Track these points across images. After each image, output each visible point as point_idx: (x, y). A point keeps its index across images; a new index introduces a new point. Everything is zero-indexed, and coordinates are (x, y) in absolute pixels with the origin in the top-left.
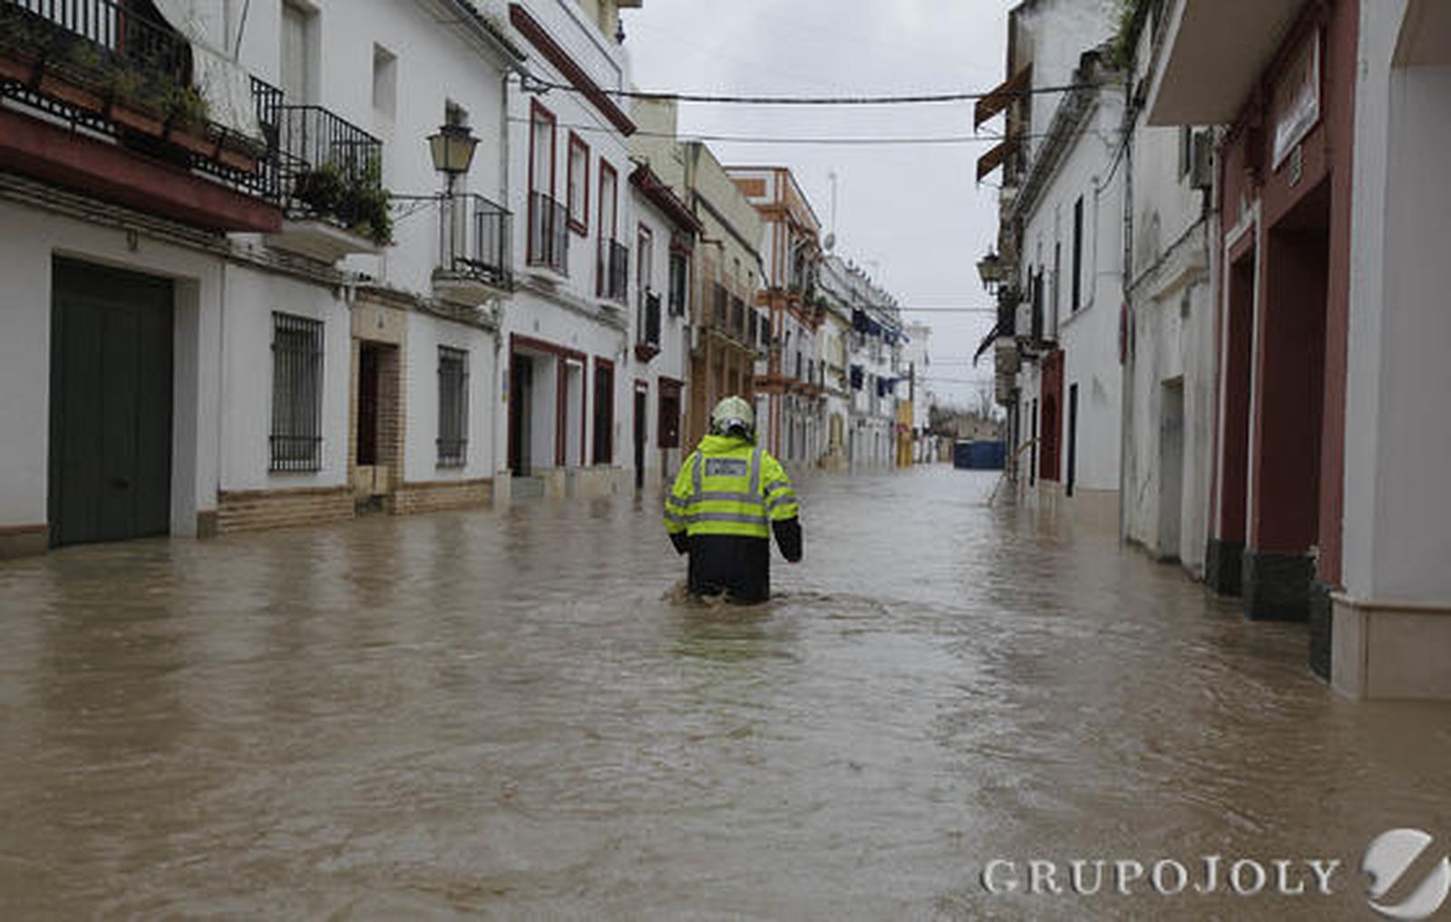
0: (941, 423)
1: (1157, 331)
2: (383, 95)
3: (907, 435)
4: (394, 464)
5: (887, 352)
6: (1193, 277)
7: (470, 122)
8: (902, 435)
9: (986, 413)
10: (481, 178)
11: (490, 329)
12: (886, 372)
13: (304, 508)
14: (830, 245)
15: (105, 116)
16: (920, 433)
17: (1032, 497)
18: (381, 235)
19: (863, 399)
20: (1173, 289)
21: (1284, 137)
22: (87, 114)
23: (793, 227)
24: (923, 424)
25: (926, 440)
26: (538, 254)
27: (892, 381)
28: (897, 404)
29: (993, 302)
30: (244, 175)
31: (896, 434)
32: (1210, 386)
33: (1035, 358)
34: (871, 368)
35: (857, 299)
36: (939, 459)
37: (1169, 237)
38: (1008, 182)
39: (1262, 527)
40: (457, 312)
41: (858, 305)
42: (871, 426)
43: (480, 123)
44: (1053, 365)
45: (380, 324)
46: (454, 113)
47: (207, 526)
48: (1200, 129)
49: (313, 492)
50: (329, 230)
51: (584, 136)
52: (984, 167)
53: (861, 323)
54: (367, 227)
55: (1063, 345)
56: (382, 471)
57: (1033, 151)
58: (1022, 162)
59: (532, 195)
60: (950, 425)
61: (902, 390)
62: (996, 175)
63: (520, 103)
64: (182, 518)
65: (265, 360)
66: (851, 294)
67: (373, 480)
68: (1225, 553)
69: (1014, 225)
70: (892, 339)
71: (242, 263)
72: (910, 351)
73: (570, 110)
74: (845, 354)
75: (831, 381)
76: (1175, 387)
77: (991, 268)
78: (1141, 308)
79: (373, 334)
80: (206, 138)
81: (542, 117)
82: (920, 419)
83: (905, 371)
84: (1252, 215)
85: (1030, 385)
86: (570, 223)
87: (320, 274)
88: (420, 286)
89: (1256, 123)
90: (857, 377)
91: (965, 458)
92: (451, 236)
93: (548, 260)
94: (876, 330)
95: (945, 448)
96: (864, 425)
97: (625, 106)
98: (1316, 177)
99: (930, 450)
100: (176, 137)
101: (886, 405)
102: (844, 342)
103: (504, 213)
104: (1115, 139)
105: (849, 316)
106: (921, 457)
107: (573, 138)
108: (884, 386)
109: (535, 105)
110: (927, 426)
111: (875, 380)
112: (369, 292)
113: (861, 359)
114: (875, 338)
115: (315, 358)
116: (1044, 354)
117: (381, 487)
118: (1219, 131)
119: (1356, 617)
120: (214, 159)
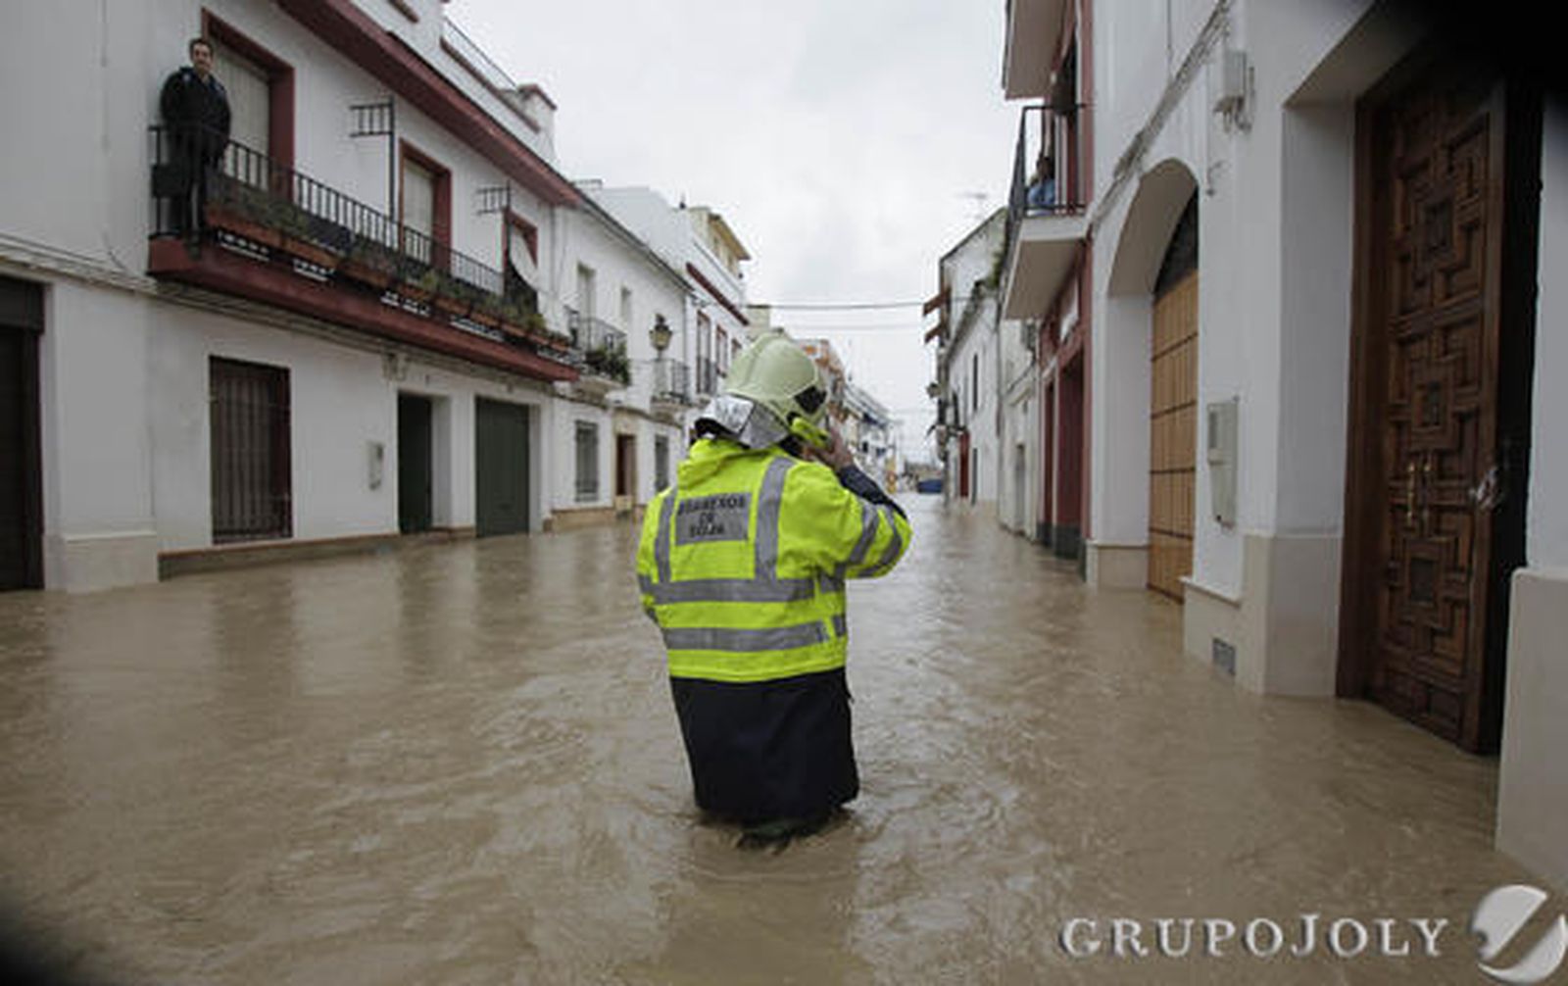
0: (910, 471)
1: (1013, 422)
2: (626, 312)
3: (892, 478)
4: (634, 494)
5: (881, 434)
6: (1029, 393)
7: (668, 322)
8: (889, 478)
9: (933, 465)
10: (674, 351)
11: (680, 427)
12: (881, 444)
13: (591, 517)
14: (850, 379)
15: (498, 328)
16: (899, 476)
17: (955, 506)
18: (627, 381)
19: (869, 459)
20: (1018, 401)
21: (1065, 329)
22: (492, 328)
23: (832, 370)
24: (901, 471)
25: (902, 480)
26: (702, 387)
27: (884, 450)
28: (887, 461)
29: (934, 407)
30: (564, 354)
31: (886, 478)
32: (1036, 446)
33: (955, 435)
34: (872, 443)
36: (909, 489)
37: (1018, 373)
38: (942, 345)
39: (1060, 518)
40: (665, 419)
41: (865, 409)
43: (672, 323)
44: (965, 439)
45: (626, 425)
46: (661, 319)
47: (547, 526)
48: (1030, 321)
49: (595, 510)
50: (603, 379)
51: (724, 328)
52: (929, 337)
53: (867, 419)
54: (620, 377)
55: (970, 427)
56: (629, 497)
57: (954, 328)
58: (948, 336)
59: (699, 359)
60: (917, 472)
61: (889, 454)
62: (935, 341)
63: (692, 313)
64: (535, 524)
65: (573, 444)
66: (862, 405)
67: (624, 503)
68: (1044, 528)
69: (944, 367)
70: (883, 427)
71: (563, 397)
72: (892, 433)
73: (716, 314)
74: (859, 436)
75: (853, 450)
76: (1021, 447)
77: (932, 390)
78: (1006, 410)
79: (624, 431)
80: (545, 338)
81: (703, 319)
82: (899, 469)
83: (890, 444)
84: (1053, 362)
85: (954, 449)
86: (718, 371)
87: (597, 401)
88: (645, 405)
89: (1053, 318)
90: (865, 447)
91: (922, 488)
92: (660, 382)
93: (708, 390)
94: (875, 423)
95: (913, 483)
97: (744, 311)
98: (1078, 346)
99: (904, 484)
100: (533, 338)
101: (881, 462)
102: (858, 429)
103: (685, 368)
104: (992, 325)
105: (860, 415)
107: (719, 329)
108: (880, 452)
109: (700, 313)
110: (903, 472)
111: (875, 449)
112: (621, 409)
113: (868, 438)
114: (875, 427)
115: (595, 441)
116: (960, 433)
117: (629, 506)
118: (1038, 324)
119: (1096, 551)
120: (549, 347)
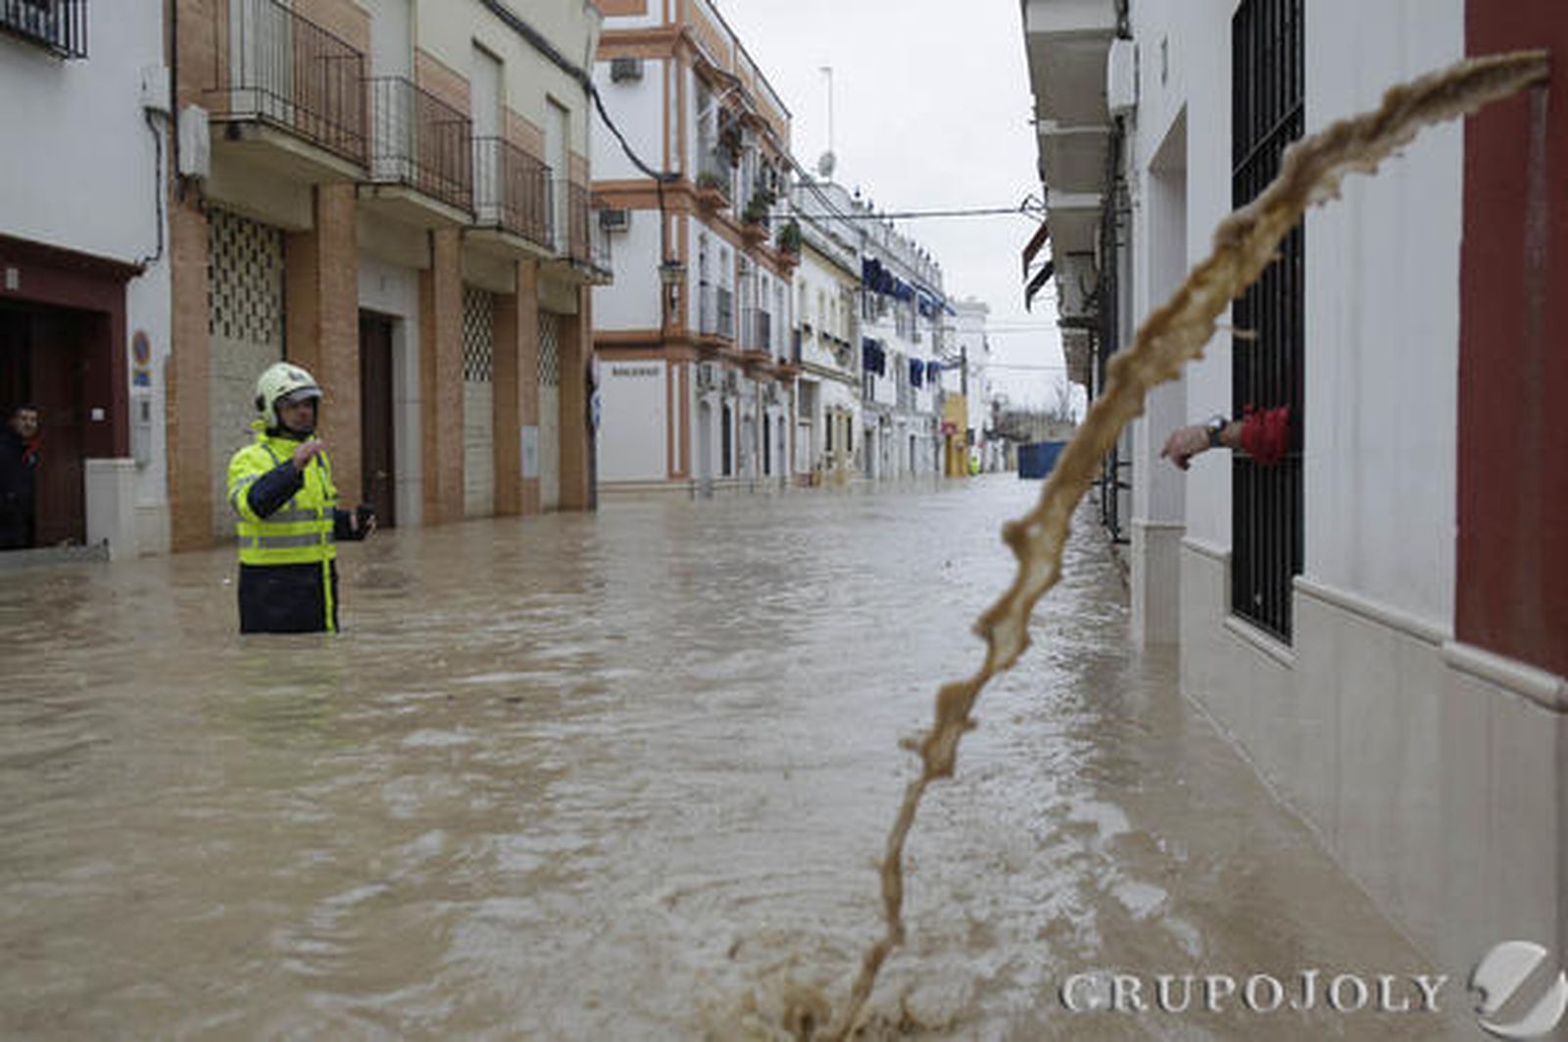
0: (1006, 426)
3: (958, 438)
5: (923, 324)
8: (951, 441)
9: (1064, 414)
12: (925, 354)
16: (978, 436)
19: (886, 388)
24: (985, 424)
25: (990, 444)
27: (933, 369)
28: (941, 398)
31: (941, 438)
34: (895, 345)
35: (867, 245)
36: (1006, 468)
41: (870, 253)
42: (902, 425)
53: (875, 278)
60: (1022, 429)
61: (950, 380)
66: (858, 237)
70: (930, 310)
72: (956, 330)
74: (852, 324)
82: (978, 418)
83: (955, 357)
90: (874, 357)
91: (1032, 464)
94: (904, 295)
95: (1014, 455)
96: (890, 424)
99: (995, 457)
101: (925, 398)
102: (852, 305)
105: (857, 268)
106: (982, 466)
108: (916, 372)
110: (990, 427)
111: (907, 364)
113: (884, 330)
114: (903, 305)
